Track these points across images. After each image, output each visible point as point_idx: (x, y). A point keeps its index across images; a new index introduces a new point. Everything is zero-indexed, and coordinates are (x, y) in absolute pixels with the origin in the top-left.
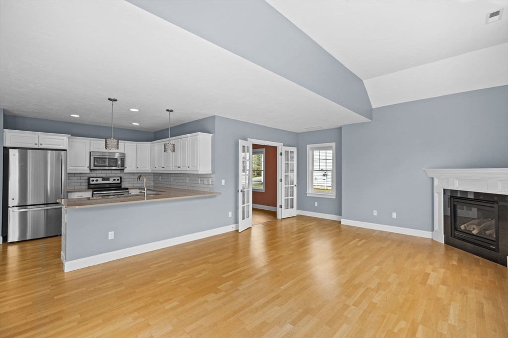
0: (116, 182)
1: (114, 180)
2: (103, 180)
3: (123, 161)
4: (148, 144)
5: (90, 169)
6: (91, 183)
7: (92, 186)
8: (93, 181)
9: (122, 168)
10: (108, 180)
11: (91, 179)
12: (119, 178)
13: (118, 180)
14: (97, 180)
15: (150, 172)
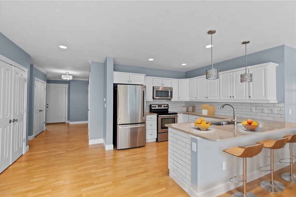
0: (165, 108)
1: (164, 107)
2: (159, 106)
3: (171, 92)
4: (187, 80)
5: (153, 99)
6: (152, 108)
7: (152, 111)
8: (153, 107)
9: (171, 98)
10: (161, 106)
11: (152, 106)
12: (167, 105)
13: (166, 107)
14: (155, 107)
15: (189, 101)
